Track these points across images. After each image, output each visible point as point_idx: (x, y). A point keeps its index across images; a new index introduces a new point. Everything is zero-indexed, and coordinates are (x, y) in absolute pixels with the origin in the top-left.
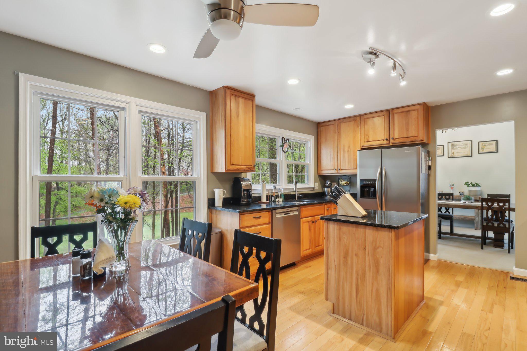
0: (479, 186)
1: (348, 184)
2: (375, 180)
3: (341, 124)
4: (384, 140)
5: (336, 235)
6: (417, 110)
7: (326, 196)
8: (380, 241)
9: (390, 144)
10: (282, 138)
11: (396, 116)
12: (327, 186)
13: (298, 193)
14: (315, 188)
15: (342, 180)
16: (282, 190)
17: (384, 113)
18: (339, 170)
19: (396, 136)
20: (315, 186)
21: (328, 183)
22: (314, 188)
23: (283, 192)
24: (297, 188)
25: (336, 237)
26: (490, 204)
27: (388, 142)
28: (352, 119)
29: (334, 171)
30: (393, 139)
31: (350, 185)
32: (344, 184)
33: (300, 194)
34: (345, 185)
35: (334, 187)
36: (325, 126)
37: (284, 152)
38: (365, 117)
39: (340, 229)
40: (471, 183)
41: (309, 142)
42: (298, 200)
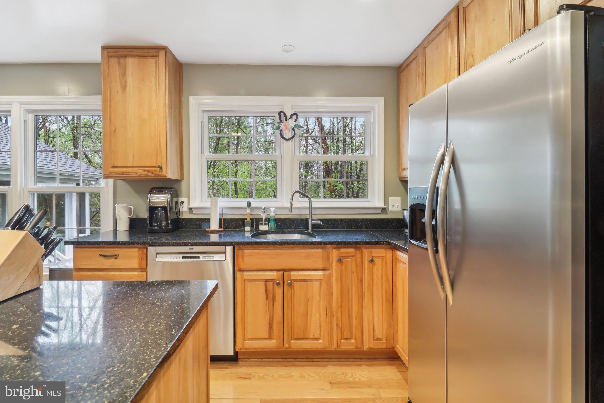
3: (426, 49)
10: (280, 113)
16: (272, 210)
22: (382, 210)
24: (311, 208)
36: (406, 67)
37: (284, 138)
41: (373, 112)
42: (313, 231)
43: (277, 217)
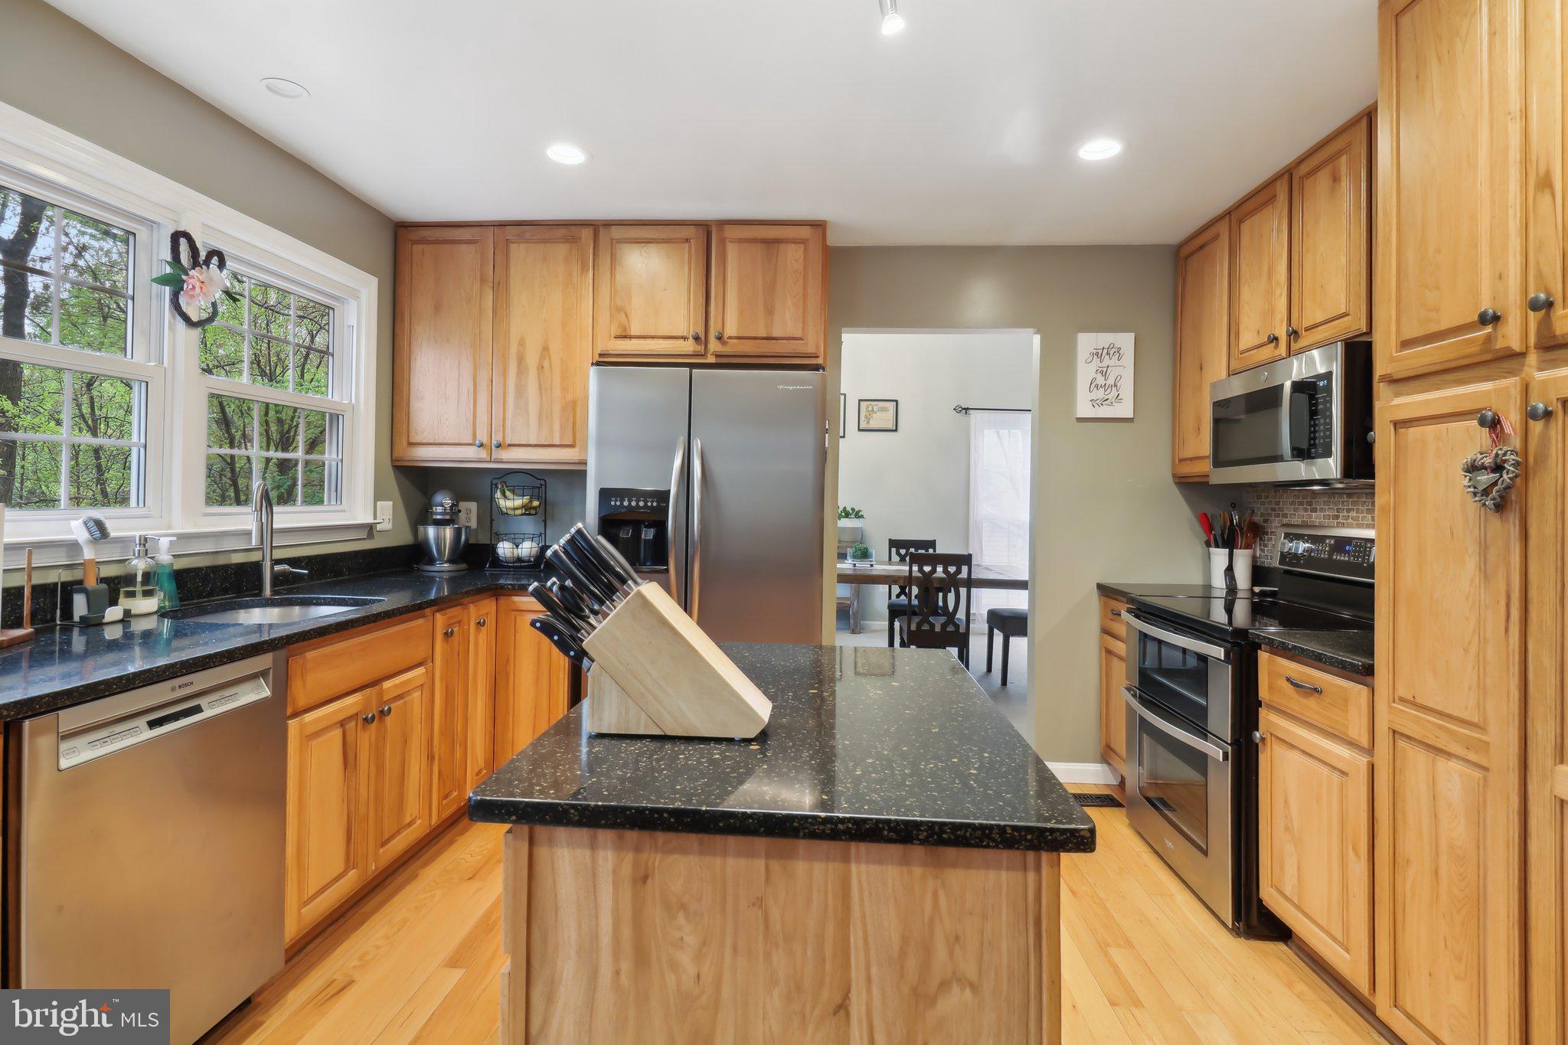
0: (862, 517)
1: (535, 508)
2: (663, 496)
3: (513, 247)
4: (684, 338)
5: (606, 922)
6: (803, 242)
7: (432, 561)
8: (957, 938)
9: (707, 358)
10: (176, 237)
11: (732, 250)
12: (439, 517)
13: (278, 554)
14: (379, 527)
15: (508, 493)
16: (164, 542)
17: (689, 232)
18: (499, 446)
19: (731, 330)
20: (375, 518)
21: (443, 501)
22: (370, 529)
23: (165, 558)
24: (268, 531)
25: (606, 939)
26: (927, 569)
27: (700, 348)
28: (562, 231)
29: (474, 448)
30: (720, 338)
31: (541, 511)
32: (515, 509)
33: (292, 561)
34: (522, 515)
35: (562, 541)
36: (437, 242)
37: (186, 318)
38: (617, 233)
39: (645, 879)
40: (845, 508)
41: (353, 304)
42: (274, 592)
43: (180, 564)
